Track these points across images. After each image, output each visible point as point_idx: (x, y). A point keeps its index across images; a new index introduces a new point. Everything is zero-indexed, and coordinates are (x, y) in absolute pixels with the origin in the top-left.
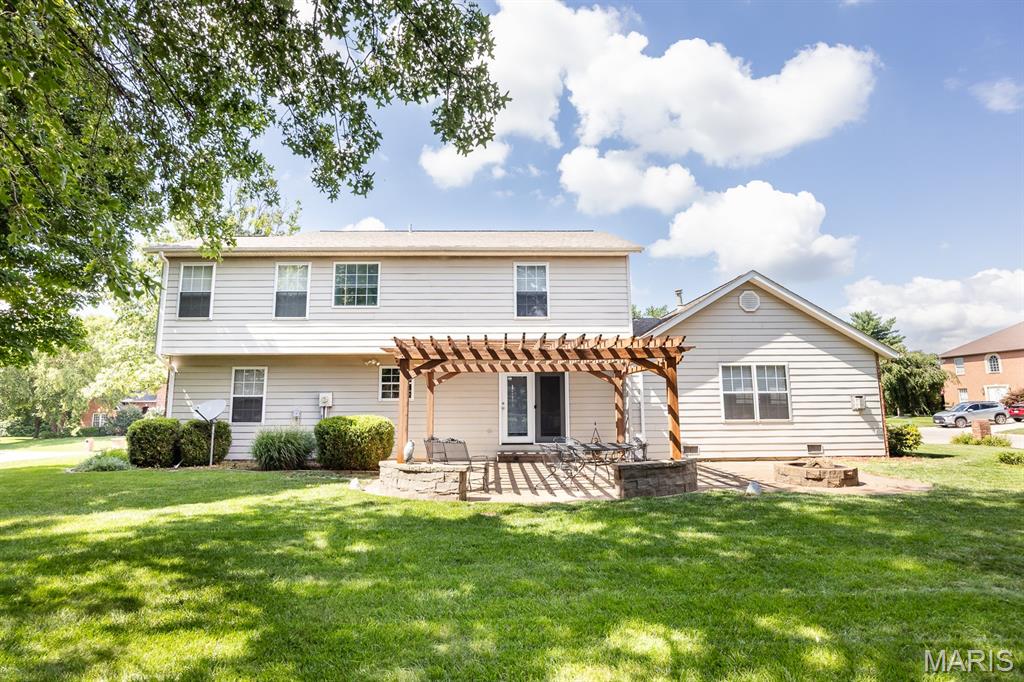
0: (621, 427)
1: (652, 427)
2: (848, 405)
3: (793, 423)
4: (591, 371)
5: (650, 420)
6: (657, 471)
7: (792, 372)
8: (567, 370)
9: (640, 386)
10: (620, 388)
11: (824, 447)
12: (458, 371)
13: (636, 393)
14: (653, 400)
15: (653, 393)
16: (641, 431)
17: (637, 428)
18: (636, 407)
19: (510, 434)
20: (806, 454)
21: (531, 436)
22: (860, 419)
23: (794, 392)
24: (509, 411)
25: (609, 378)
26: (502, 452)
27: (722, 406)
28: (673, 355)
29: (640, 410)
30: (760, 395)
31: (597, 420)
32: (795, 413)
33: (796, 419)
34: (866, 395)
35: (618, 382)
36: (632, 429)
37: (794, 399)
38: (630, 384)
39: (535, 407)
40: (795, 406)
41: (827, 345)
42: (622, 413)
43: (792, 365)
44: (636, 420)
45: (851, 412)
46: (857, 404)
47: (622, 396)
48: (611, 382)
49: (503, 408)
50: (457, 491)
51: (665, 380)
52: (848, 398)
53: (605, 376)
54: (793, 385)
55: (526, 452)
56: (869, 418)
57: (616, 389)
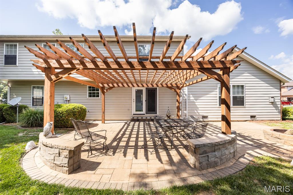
0: (179, 108)
1: (190, 109)
2: (268, 101)
3: (245, 107)
4: (168, 87)
5: (189, 106)
6: (221, 146)
7: (246, 88)
8: (158, 86)
9: (186, 93)
10: (179, 93)
11: (257, 116)
12: (114, 87)
13: (185, 95)
14: (191, 98)
15: (191, 96)
16: (186, 110)
17: (185, 109)
18: (184, 101)
19: (136, 111)
20: (250, 119)
21: (144, 111)
22: (272, 106)
23: (246, 96)
24: (136, 102)
25: (175, 90)
26: (133, 117)
27: (218, 101)
28: (228, 66)
29: (186, 102)
30: (233, 96)
31: (169, 106)
32: (247, 103)
33: (246, 106)
34: (275, 97)
35: (178, 91)
36: (182, 109)
37: (246, 98)
38: (182, 92)
39: (146, 101)
40: (246, 101)
41: (261, 77)
42: (179, 103)
43: (246, 85)
44: (184, 106)
45: (268, 103)
46: (272, 100)
47: (179, 96)
48: (176, 91)
49: (134, 101)
50: (66, 165)
51: (220, 83)
52: (268, 98)
53: (173, 89)
54: (246, 93)
55: (142, 117)
56: (275, 106)
57: (177, 94)
